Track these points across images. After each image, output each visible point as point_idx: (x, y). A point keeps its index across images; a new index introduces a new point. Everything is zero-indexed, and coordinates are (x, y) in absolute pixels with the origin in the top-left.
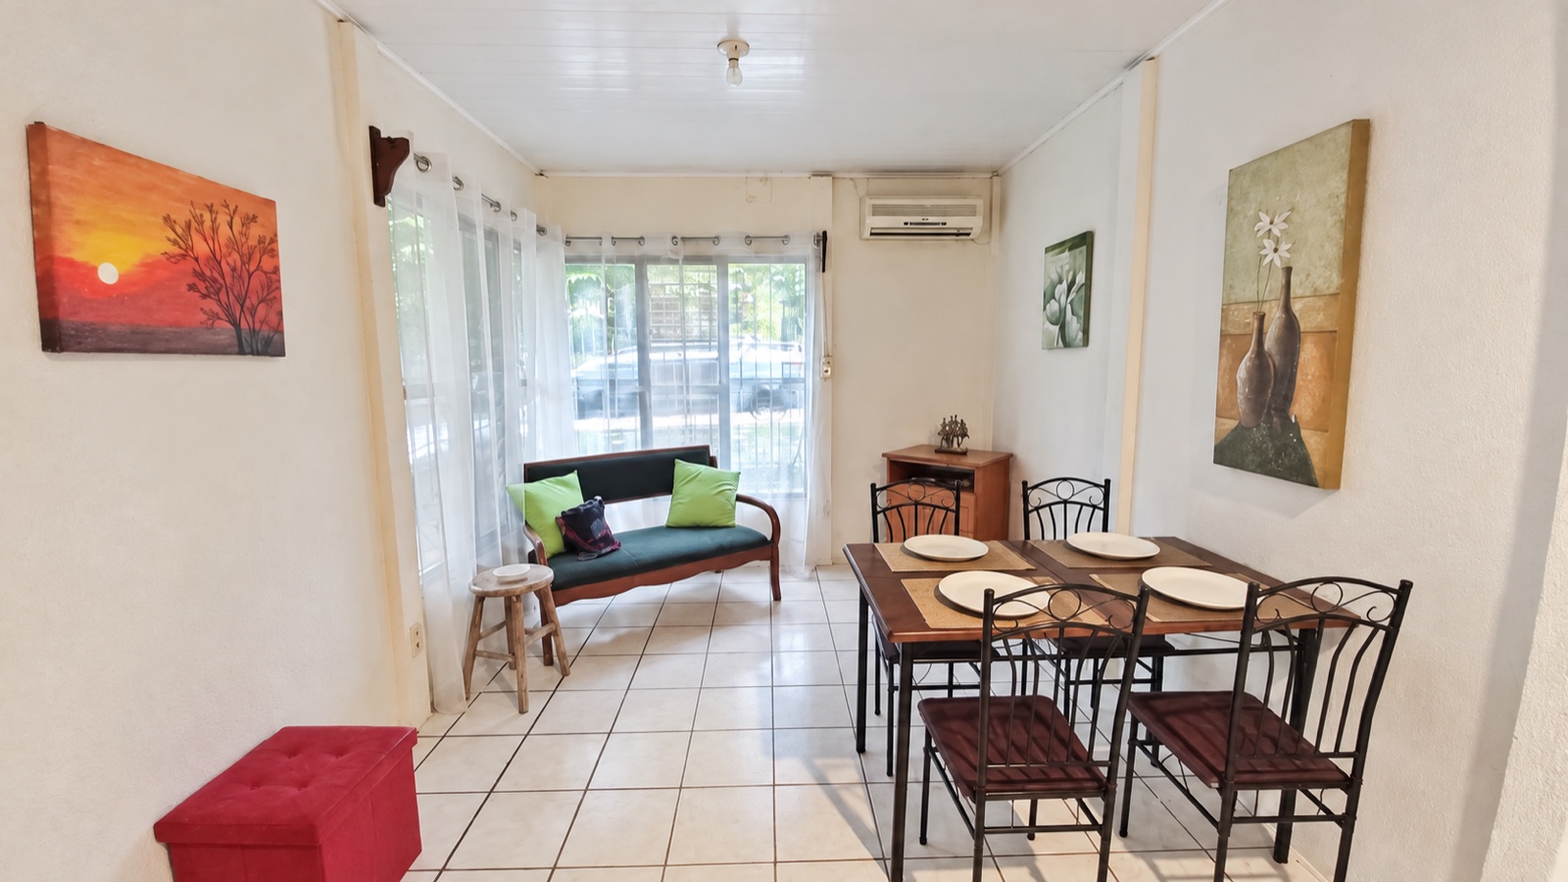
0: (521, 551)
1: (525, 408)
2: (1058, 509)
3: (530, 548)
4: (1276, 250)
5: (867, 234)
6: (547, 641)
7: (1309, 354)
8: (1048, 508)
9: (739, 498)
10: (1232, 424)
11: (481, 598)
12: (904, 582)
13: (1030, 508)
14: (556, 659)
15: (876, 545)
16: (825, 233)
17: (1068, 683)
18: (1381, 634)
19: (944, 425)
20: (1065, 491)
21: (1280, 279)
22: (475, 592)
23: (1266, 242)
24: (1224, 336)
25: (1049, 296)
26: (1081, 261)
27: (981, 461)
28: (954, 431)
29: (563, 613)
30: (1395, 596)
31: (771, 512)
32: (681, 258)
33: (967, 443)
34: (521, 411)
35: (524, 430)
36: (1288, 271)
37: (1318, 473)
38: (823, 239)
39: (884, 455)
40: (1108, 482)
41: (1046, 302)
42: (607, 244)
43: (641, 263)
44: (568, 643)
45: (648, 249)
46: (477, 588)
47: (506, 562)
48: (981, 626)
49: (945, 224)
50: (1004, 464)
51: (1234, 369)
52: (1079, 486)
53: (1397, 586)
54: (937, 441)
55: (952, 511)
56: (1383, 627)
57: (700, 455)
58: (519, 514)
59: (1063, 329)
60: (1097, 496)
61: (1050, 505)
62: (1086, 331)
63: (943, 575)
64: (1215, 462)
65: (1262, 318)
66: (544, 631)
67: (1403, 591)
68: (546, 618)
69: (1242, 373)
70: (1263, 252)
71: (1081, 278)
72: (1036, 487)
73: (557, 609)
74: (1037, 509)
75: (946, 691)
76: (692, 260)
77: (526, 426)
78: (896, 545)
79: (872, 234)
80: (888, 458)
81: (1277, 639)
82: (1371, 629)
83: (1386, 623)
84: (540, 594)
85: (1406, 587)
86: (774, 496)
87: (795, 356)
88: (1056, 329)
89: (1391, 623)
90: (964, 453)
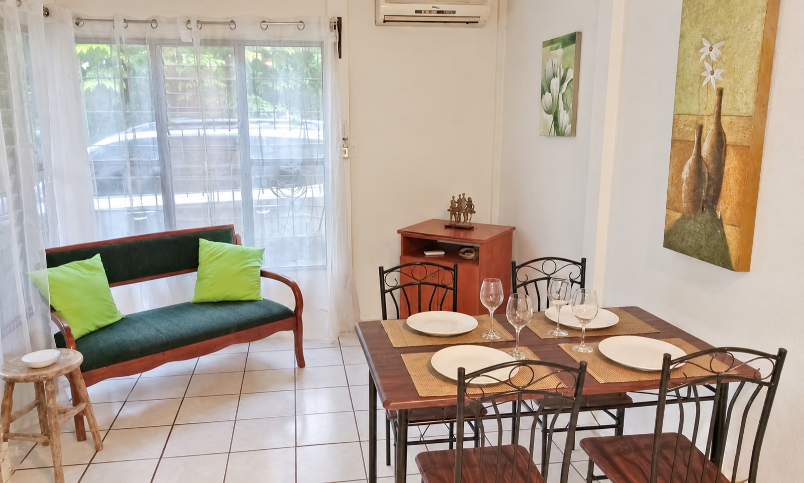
0: (47, 335)
1: (41, 184)
2: (542, 284)
3: (55, 330)
4: (712, 73)
5: (381, 19)
6: (79, 419)
7: (732, 162)
8: (534, 283)
9: (263, 274)
10: (678, 215)
11: (10, 383)
12: (404, 357)
13: (518, 283)
14: (89, 435)
15: (383, 323)
16: (340, 19)
17: (545, 431)
18: (765, 389)
19: (453, 202)
20: (549, 267)
21: (714, 97)
22: (5, 379)
23: (706, 64)
24: (674, 141)
25: (546, 89)
26: (571, 59)
27: (485, 236)
28: (462, 206)
29: (94, 391)
30: (774, 361)
31: (295, 288)
32: (197, 41)
33: (474, 219)
34: (36, 188)
35: (42, 208)
36: (720, 92)
37: (733, 260)
38: (338, 25)
39: (399, 232)
40: (584, 260)
41: (543, 93)
42: (120, 24)
43: (155, 45)
44: (101, 418)
45: (164, 31)
46: (7, 375)
47: (35, 348)
48: (456, 394)
49: (454, 12)
50: (506, 237)
51: (681, 170)
52: (560, 264)
53: (776, 353)
54: (447, 217)
55: (451, 289)
56: (766, 384)
57: (223, 234)
58: (44, 299)
59: (556, 119)
60: (576, 271)
61: (535, 281)
62: (574, 121)
63: (436, 348)
64: (664, 247)
65: (701, 128)
66: (76, 411)
67: (780, 357)
68: (77, 398)
69: (686, 173)
70: (703, 74)
71: (570, 75)
72: (524, 265)
73: (87, 388)
74: (525, 284)
75: (448, 444)
76: (208, 43)
77: (43, 205)
78: (400, 322)
79: (385, 21)
80: (402, 235)
81: (703, 391)
82: (756, 385)
83: (769, 380)
84: (71, 376)
85: (782, 354)
86: (296, 269)
87: (315, 134)
88: (551, 117)
89: (772, 380)
90: (470, 229)
